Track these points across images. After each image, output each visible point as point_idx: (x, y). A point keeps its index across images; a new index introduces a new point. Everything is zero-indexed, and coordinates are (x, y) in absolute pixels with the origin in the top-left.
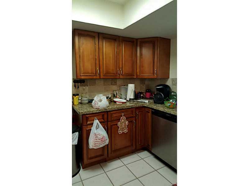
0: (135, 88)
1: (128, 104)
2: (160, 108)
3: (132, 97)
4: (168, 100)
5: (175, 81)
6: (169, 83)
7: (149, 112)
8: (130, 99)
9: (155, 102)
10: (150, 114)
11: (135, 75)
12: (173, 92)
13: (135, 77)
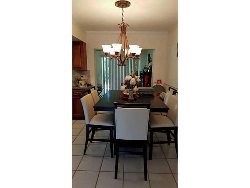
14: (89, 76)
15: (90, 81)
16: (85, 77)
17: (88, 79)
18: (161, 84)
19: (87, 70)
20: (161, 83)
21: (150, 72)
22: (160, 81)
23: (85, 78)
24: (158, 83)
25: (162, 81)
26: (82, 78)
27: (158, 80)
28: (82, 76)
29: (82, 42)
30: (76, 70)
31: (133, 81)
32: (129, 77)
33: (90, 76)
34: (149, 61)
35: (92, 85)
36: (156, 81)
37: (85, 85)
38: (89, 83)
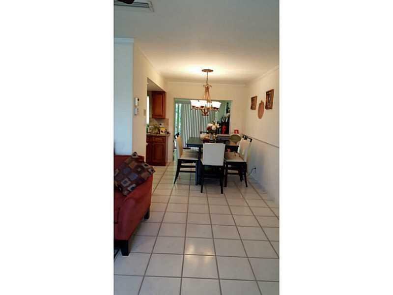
14: (167, 124)
15: (168, 129)
16: (163, 125)
17: (166, 127)
18: (238, 135)
19: (165, 118)
20: (238, 133)
21: (228, 123)
22: (238, 131)
24: (235, 133)
25: (239, 132)
27: (235, 131)
28: (161, 124)
29: (164, 92)
31: (214, 128)
32: (210, 125)
34: (227, 112)
36: (233, 131)
37: (165, 132)
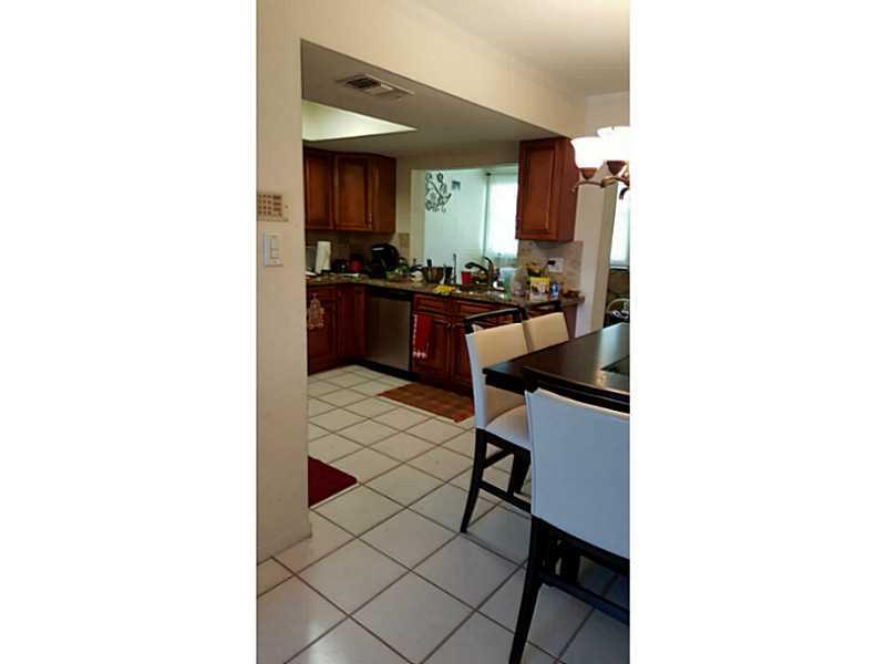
0: (332, 249)
1: (319, 279)
2: (380, 283)
3: (327, 268)
4: (392, 270)
5: (405, 238)
6: (395, 242)
7: (361, 293)
8: (323, 271)
9: (372, 277)
10: (362, 296)
11: (331, 223)
12: (403, 259)
13: (331, 227)
14: (576, 263)
15: (578, 281)
16: (560, 267)
17: (571, 274)
19: (572, 240)
23: (561, 271)
26: (551, 269)
28: (553, 263)
30: (535, 240)
33: (580, 264)
35: (580, 295)
37: (549, 292)
38: (575, 289)
